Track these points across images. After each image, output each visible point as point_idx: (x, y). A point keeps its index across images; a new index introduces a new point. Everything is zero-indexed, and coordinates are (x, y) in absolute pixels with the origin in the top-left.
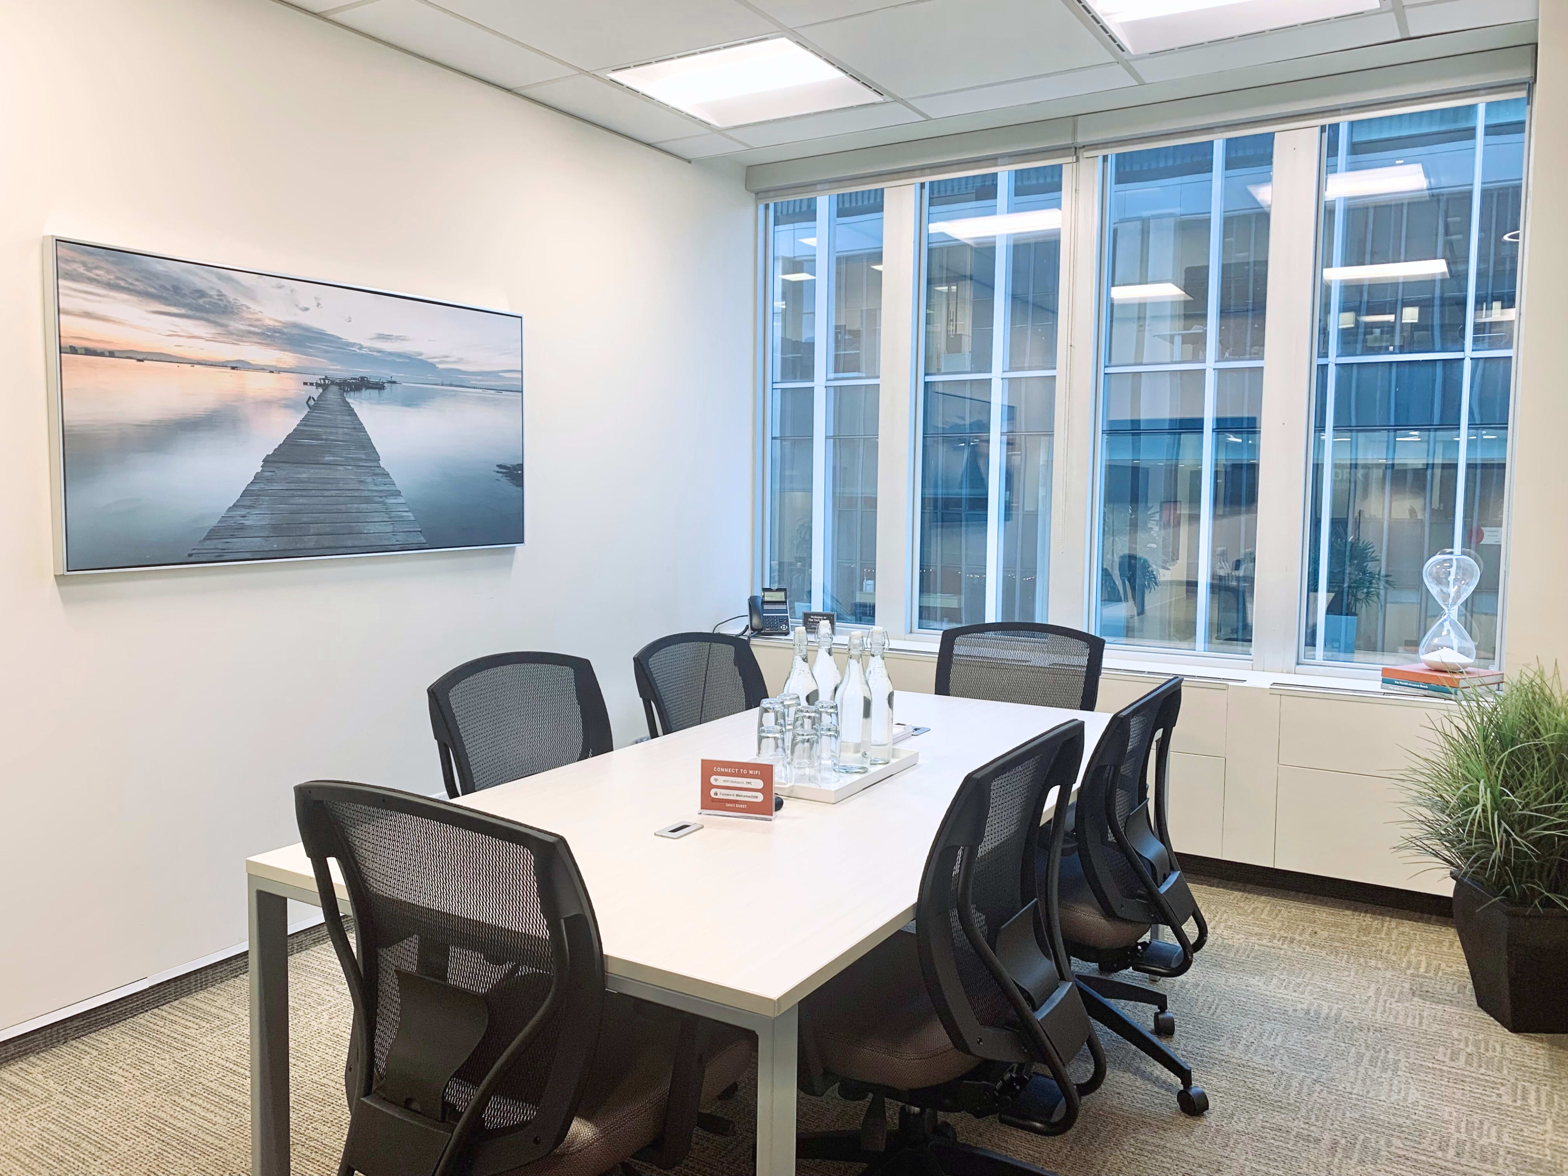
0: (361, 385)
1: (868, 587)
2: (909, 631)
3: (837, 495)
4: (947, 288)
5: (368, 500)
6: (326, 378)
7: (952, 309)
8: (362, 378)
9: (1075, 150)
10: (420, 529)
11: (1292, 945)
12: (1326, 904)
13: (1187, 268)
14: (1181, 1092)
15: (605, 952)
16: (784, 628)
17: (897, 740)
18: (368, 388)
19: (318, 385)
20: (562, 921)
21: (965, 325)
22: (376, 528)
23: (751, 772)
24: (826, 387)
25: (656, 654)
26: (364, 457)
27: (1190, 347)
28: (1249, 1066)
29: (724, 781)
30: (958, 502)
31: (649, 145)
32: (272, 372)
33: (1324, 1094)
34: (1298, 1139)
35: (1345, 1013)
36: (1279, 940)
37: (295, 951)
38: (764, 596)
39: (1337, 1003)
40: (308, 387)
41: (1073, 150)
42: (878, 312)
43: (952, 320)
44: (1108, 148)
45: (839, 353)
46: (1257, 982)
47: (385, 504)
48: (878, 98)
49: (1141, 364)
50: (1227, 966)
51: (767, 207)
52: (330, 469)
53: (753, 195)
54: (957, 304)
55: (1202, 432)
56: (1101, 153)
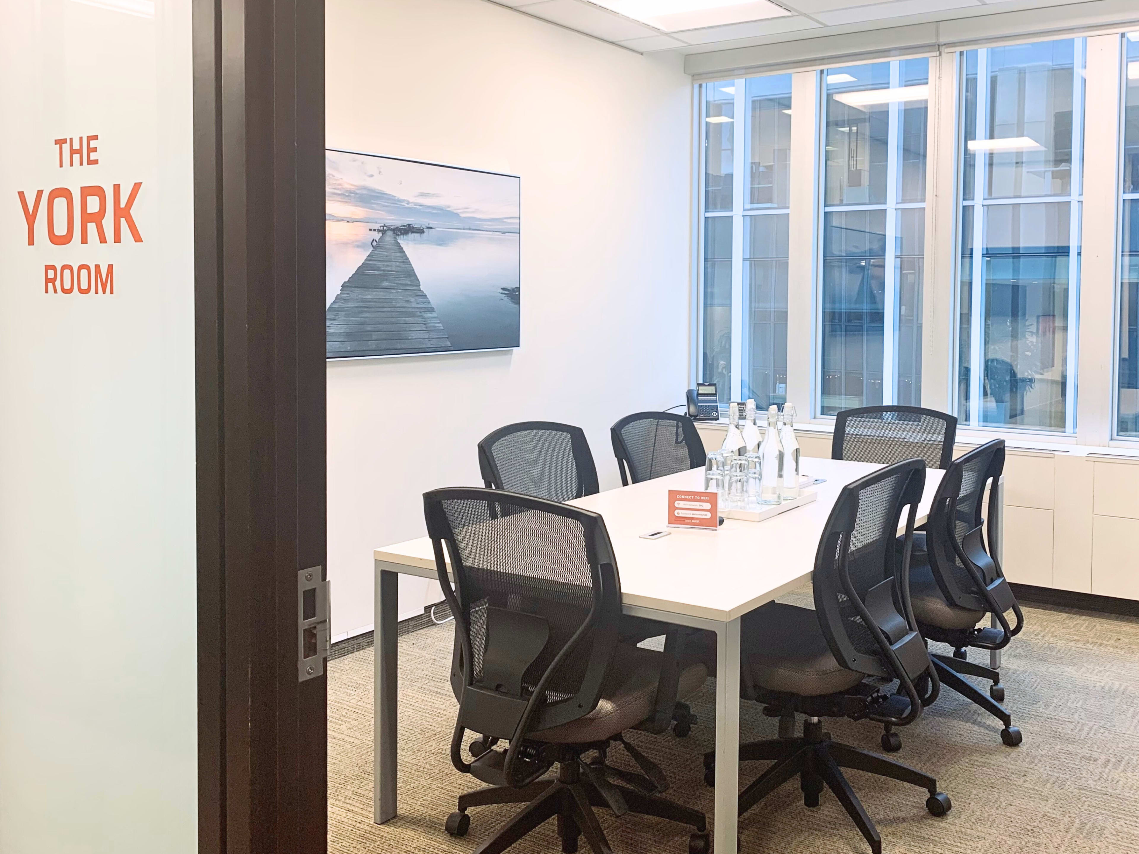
0: (408, 230)
1: (781, 389)
2: (813, 417)
3: (753, 309)
4: (848, 129)
5: (412, 315)
6: (385, 226)
7: (853, 146)
8: (409, 225)
9: (938, 47)
10: (447, 336)
11: (1101, 647)
12: (1131, 621)
13: (1056, 113)
14: (1003, 730)
15: (622, 591)
16: (714, 414)
17: (803, 486)
18: (413, 232)
19: (379, 231)
20: (599, 566)
21: (864, 161)
22: (417, 335)
23: (702, 498)
24: (743, 216)
25: (627, 426)
26: (409, 283)
27: (1059, 181)
28: (1056, 719)
29: (684, 504)
30: (859, 316)
31: (612, 43)
32: (348, 222)
33: (1106, 734)
34: (1083, 759)
35: (1130, 688)
36: (1091, 644)
37: (355, 650)
38: (698, 390)
39: (1127, 682)
40: (372, 232)
41: (937, 47)
42: (788, 151)
43: (853, 157)
44: (963, 45)
45: (753, 186)
46: (1070, 671)
47: (423, 317)
48: (787, 13)
49: (1020, 197)
50: (1049, 660)
51: (700, 86)
52: (386, 292)
53: (690, 77)
54: (857, 141)
55: (1069, 255)
56: (959, 49)
